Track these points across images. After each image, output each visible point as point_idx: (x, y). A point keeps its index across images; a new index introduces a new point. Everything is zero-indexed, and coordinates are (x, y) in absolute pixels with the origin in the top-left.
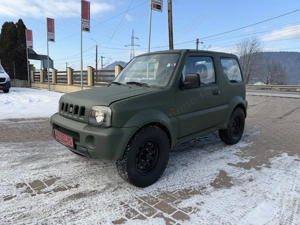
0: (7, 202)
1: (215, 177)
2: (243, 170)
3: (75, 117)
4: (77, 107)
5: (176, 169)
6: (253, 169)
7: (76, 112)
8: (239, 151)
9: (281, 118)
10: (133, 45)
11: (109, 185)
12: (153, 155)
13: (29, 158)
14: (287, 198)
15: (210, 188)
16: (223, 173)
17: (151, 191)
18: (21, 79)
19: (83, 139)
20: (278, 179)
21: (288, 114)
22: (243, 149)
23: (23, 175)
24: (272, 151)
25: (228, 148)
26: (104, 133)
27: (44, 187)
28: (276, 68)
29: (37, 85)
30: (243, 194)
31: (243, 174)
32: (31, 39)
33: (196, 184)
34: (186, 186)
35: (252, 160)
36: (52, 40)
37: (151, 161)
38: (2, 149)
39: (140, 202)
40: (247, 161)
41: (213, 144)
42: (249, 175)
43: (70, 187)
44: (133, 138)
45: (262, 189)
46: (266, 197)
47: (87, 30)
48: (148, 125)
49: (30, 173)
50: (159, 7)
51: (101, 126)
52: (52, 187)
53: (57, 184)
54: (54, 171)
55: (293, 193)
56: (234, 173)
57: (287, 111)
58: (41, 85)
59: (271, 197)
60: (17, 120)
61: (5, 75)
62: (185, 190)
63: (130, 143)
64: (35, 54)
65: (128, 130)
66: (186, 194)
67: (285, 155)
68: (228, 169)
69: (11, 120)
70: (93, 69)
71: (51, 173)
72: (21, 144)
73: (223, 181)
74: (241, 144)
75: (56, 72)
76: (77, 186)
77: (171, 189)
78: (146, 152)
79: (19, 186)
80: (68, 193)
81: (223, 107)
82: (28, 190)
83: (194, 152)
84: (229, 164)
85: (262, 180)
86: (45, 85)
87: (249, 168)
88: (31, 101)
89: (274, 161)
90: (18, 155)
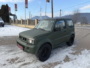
0: (4, 66)
1: (65, 58)
2: (73, 55)
3: (23, 41)
4: (24, 38)
5: (53, 55)
6: (76, 55)
7: (24, 39)
8: (72, 48)
9: (85, 36)
10: (41, 11)
11: (34, 61)
12: (46, 52)
13: (10, 51)
14: (86, 66)
15: (63, 62)
16: (67, 56)
17: (46, 63)
18: (8, 22)
19: (26, 48)
20: (83, 59)
21: (87, 35)
22: (73, 48)
23: (9, 57)
24: (82, 48)
25: (69, 47)
26: (32, 47)
27: (15, 61)
28: (84, 18)
29: (12, 24)
30: (73, 64)
31: (73, 57)
32: (10, 10)
33: (59, 60)
34: (56, 61)
35: (76, 52)
36: (17, 11)
37: (46, 54)
38: (2, 47)
39: (43, 67)
40: (75, 52)
41: (65, 46)
42: (75, 57)
43: (22, 61)
44: (40, 48)
45: (78, 62)
46: (79, 65)
47: (27, 8)
48: (45, 44)
49: (10, 56)
50: (49, 1)
51: (31, 44)
52: (17, 61)
53: (19, 60)
54: (18, 55)
55: (88, 64)
56: (71, 56)
57: (87, 34)
58: (13, 24)
59: (81, 65)
60: (6, 37)
61: (3, 22)
62: (56, 62)
63: (39, 49)
64: (12, 14)
65: (39, 46)
66: (56, 64)
67: (86, 50)
68: (69, 55)
69: (5, 37)
70: (29, 20)
71: (17, 56)
72: (8, 45)
73: (67, 59)
74: (73, 46)
75: (18, 20)
76: (24, 61)
77: (52, 62)
78: (44, 51)
79: (8, 60)
80: (22, 63)
81: (67, 35)
82: (10, 62)
83: (59, 49)
84: (69, 53)
85: (79, 59)
86: (14, 24)
87: (75, 55)
88: (10, 30)
89: (83, 52)
90: (7, 49)
